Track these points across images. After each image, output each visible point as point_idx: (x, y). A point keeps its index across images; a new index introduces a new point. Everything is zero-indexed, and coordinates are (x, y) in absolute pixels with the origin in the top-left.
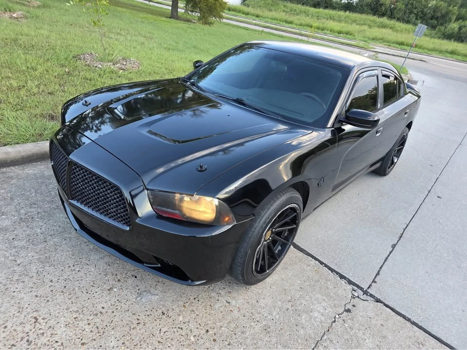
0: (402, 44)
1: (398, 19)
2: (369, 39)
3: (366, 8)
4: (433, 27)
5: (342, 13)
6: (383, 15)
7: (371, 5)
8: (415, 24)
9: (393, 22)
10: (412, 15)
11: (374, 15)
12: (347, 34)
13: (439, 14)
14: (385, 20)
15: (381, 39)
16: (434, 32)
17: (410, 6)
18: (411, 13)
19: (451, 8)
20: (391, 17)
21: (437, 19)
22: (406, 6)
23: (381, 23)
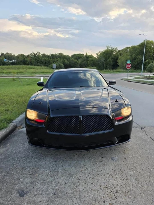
0: (43, 73)
1: (35, 65)
2: (30, 73)
3: (20, 63)
4: (47, 66)
5: (12, 66)
6: (28, 64)
7: (22, 62)
8: (41, 66)
9: (33, 66)
10: (39, 63)
11: (25, 65)
12: (21, 73)
13: (47, 62)
14: (30, 66)
15: (35, 72)
16: (48, 67)
17: (36, 60)
18: (38, 62)
19: (50, 59)
20: (32, 65)
21: (47, 63)
22: (35, 60)
23: (29, 67)
